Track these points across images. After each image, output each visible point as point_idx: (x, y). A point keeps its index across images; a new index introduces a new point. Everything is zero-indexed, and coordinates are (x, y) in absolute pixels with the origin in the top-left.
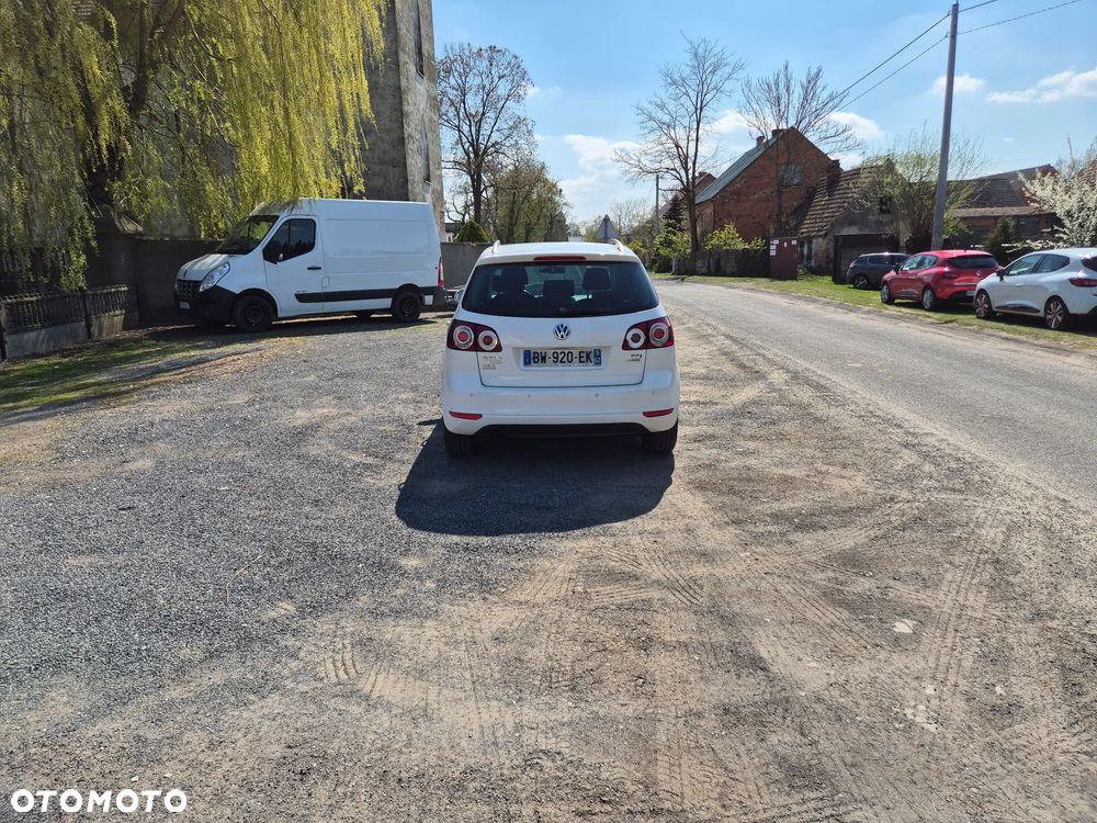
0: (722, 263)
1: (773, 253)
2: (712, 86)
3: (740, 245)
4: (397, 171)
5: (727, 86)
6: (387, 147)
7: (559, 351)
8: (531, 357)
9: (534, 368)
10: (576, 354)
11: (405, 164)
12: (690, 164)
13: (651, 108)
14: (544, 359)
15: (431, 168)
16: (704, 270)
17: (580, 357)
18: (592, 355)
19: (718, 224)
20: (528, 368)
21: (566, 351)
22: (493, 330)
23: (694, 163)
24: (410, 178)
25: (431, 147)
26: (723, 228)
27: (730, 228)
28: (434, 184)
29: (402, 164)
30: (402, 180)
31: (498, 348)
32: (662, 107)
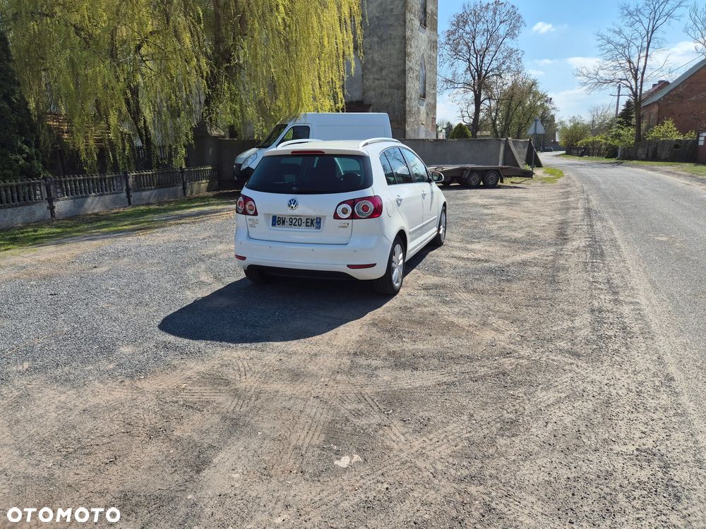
0: (658, 151)
1: (701, 143)
2: (664, 13)
3: (676, 137)
4: (400, 92)
5: (678, 12)
6: (394, 76)
7: (293, 218)
8: (277, 221)
9: (277, 228)
10: (304, 220)
11: (405, 87)
12: (639, 76)
13: (610, 35)
14: (284, 222)
15: (427, 89)
16: (644, 156)
17: (307, 222)
18: (314, 222)
19: (660, 121)
20: (274, 228)
21: (298, 218)
22: (253, 201)
23: (643, 74)
24: (408, 96)
25: (428, 75)
26: (663, 124)
27: (669, 124)
28: (429, 99)
29: (402, 87)
30: (402, 98)
31: (256, 214)
32: (620, 32)
